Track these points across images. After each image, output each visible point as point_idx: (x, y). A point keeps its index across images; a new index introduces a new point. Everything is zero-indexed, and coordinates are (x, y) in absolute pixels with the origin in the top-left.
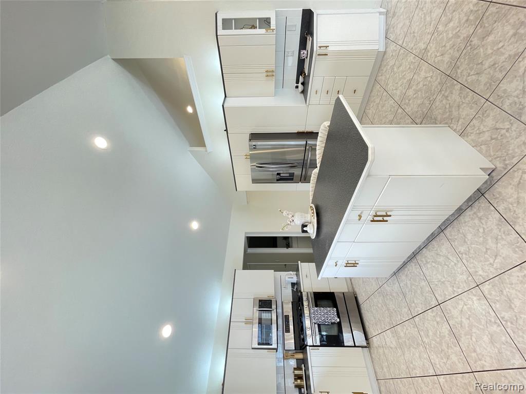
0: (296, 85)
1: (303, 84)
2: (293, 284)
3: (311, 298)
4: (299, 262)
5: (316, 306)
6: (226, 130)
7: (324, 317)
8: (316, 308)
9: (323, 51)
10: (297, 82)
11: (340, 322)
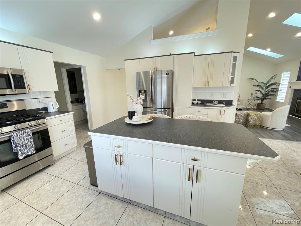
0: (196, 99)
1: (197, 104)
2: (46, 109)
3: (41, 128)
4: (73, 112)
5: (33, 134)
6: (171, 55)
7: (22, 144)
8: (31, 134)
9: (222, 112)
10: (198, 100)
11: (20, 160)
